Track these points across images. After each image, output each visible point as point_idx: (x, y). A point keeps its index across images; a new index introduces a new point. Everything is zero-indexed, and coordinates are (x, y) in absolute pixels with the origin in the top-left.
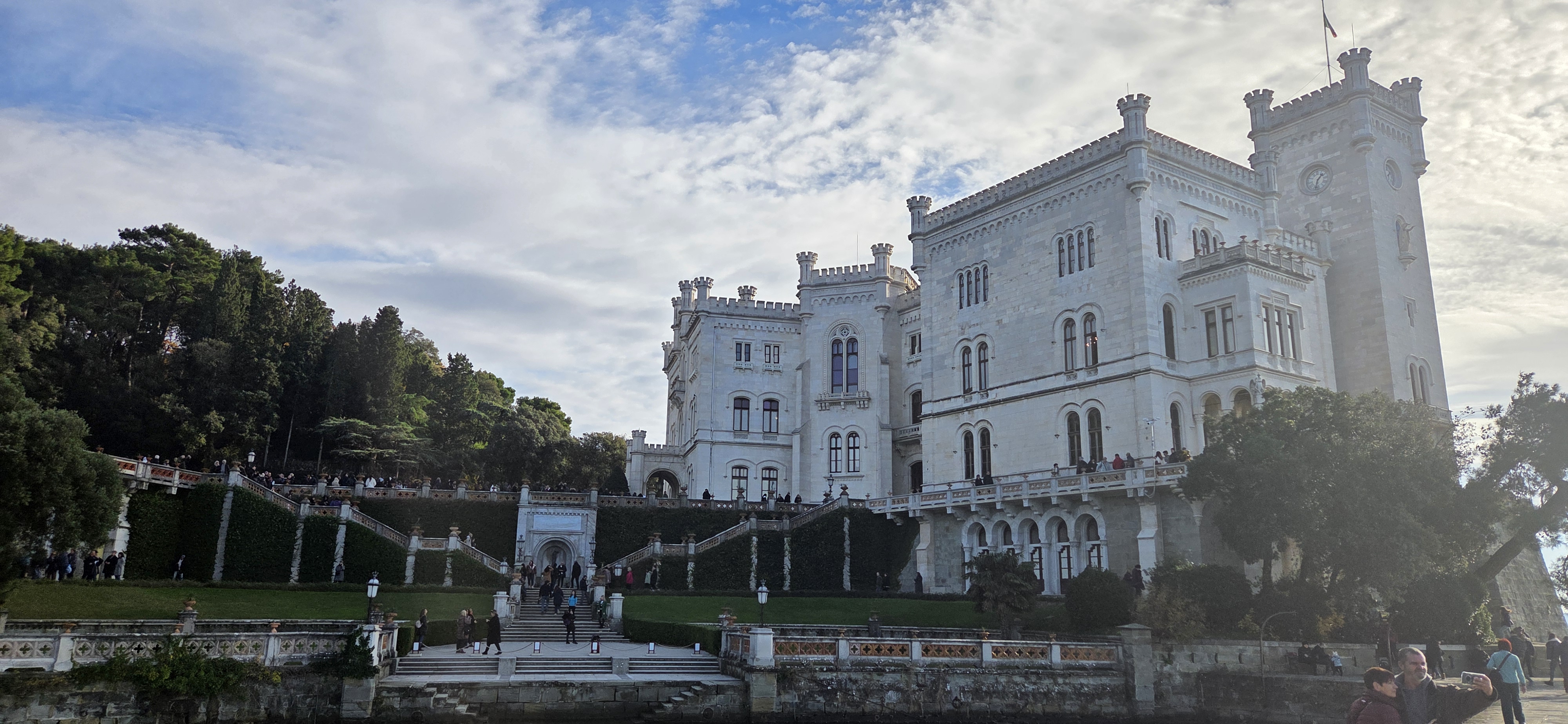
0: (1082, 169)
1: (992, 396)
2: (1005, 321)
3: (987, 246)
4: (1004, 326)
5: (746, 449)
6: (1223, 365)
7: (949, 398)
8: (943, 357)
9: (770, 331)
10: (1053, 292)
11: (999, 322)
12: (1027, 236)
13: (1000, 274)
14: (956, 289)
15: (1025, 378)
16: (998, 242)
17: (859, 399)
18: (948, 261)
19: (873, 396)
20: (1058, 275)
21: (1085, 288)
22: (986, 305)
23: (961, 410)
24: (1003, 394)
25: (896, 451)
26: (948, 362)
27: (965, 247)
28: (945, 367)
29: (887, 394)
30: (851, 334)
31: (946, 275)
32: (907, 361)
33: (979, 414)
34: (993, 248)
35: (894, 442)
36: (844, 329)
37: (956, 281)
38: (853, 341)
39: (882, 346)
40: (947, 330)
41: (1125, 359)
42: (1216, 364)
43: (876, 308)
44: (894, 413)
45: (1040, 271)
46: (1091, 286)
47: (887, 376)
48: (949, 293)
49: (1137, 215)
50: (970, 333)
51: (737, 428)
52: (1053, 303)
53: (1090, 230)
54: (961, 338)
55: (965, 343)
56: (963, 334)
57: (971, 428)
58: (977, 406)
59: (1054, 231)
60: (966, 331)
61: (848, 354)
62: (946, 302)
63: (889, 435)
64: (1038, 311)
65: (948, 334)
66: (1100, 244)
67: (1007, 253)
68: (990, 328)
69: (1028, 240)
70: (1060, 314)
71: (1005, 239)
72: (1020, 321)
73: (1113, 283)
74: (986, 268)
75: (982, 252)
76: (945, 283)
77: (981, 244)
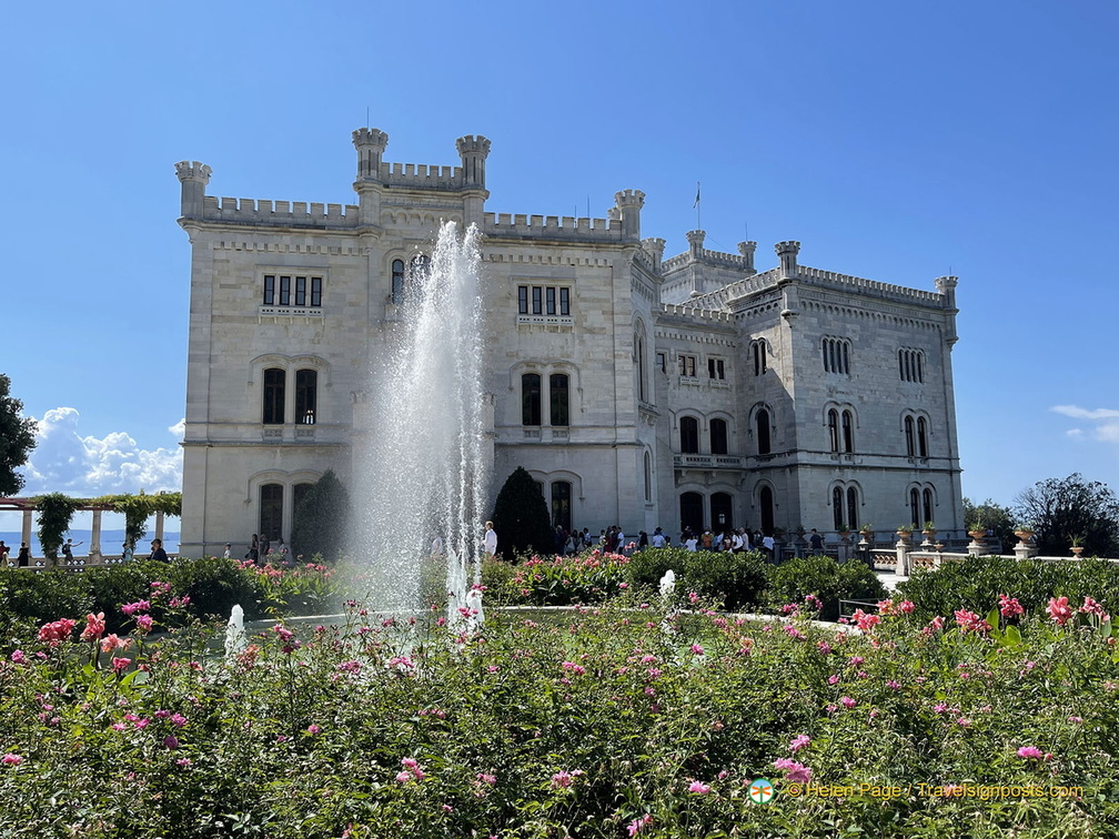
1: (858, 461)
2: (865, 399)
3: (848, 326)
4: (864, 403)
7: (821, 453)
8: (815, 412)
11: (861, 398)
12: (879, 336)
13: (859, 357)
14: (822, 351)
15: (884, 453)
16: (858, 327)
18: (814, 320)
21: (919, 397)
22: (850, 377)
23: (834, 467)
24: (868, 461)
26: (818, 417)
27: (829, 316)
28: (815, 421)
30: (640, 333)
31: (813, 333)
33: (849, 475)
34: (854, 331)
37: (821, 344)
40: (815, 387)
41: (945, 459)
45: (889, 369)
46: (923, 398)
48: (815, 350)
50: (839, 398)
52: (899, 399)
53: (919, 355)
54: (829, 399)
55: (834, 406)
56: (831, 396)
57: (842, 485)
58: (848, 467)
59: (897, 343)
60: (834, 394)
62: (813, 359)
64: (889, 401)
65: (816, 391)
66: (927, 369)
67: (866, 342)
68: (853, 399)
69: (880, 339)
70: (904, 411)
71: (864, 328)
72: (877, 404)
73: (935, 401)
74: (845, 345)
75: (845, 330)
76: (812, 341)
77: (845, 321)
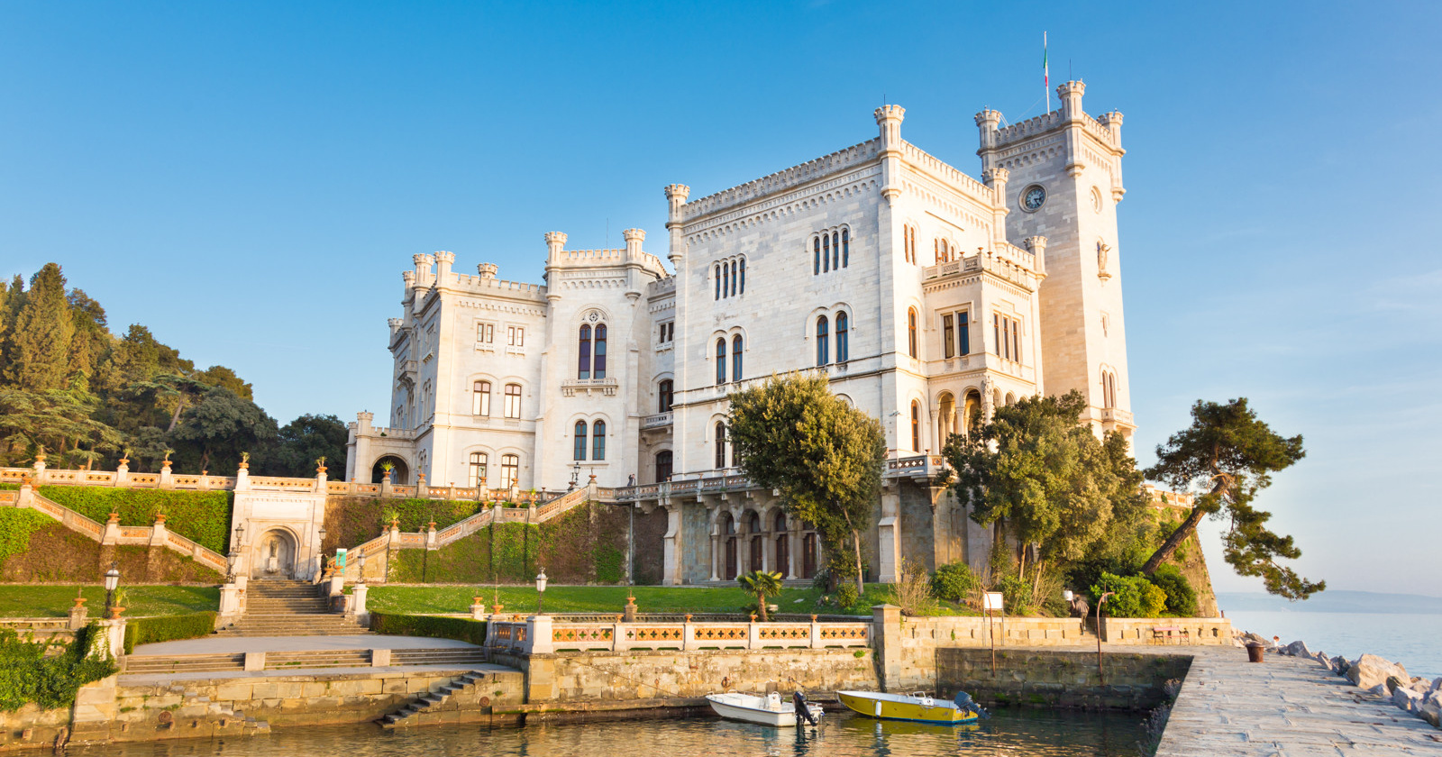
0: (840, 171)
2: (760, 315)
3: (744, 240)
4: (760, 319)
5: (486, 434)
6: (957, 366)
7: (702, 389)
8: (697, 348)
9: (514, 313)
10: (807, 289)
11: (755, 315)
12: (784, 233)
13: (756, 269)
14: (713, 281)
16: (755, 236)
17: (607, 386)
18: (705, 252)
19: (621, 383)
20: (813, 272)
21: (838, 287)
22: (743, 297)
23: (714, 401)
25: (642, 440)
26: (702, 352)
27: (722, 239)
28: (700, 357)
29: (634, 382)
30: (600, 320)
31: (703, 266)
32: (656, 349)
34: (751, 242)
35: (641, 431)
36: (594, 314)
37: (712, 273)
38: (602, 328)
39: (631, 332)
40: (701, 321)
41: (873, 357)
42: (951, 365)
43: (626, 294)
44: (641, 403)
45: (796, 268)
46: (844, 285)
47: (636, 364)
48: (705, 284)
49: (889, 220)
50: (725, 325)
51: (477, 412)
52: (807, 300)
53: (845, 232)
54: (716, 329)
55: (720, 335)
56: (717, 324)
57: (723, 419)
59: (811, 230)
60: (721, 323)
61: (597, 340)
62: (702, 292)
63: (635, 425)
64: (793, 307)
65: (701, 325)
66: (857, 246)
67: (764, 248)
68: (745, 321)
69: (785, 237)
70: (814, 311)
71: (762, 234)
72: (775, 315)
73: (864, 284)
74: (743, 261)
75: (740, 245)
76: (701, 274)
77: (739, 237)
